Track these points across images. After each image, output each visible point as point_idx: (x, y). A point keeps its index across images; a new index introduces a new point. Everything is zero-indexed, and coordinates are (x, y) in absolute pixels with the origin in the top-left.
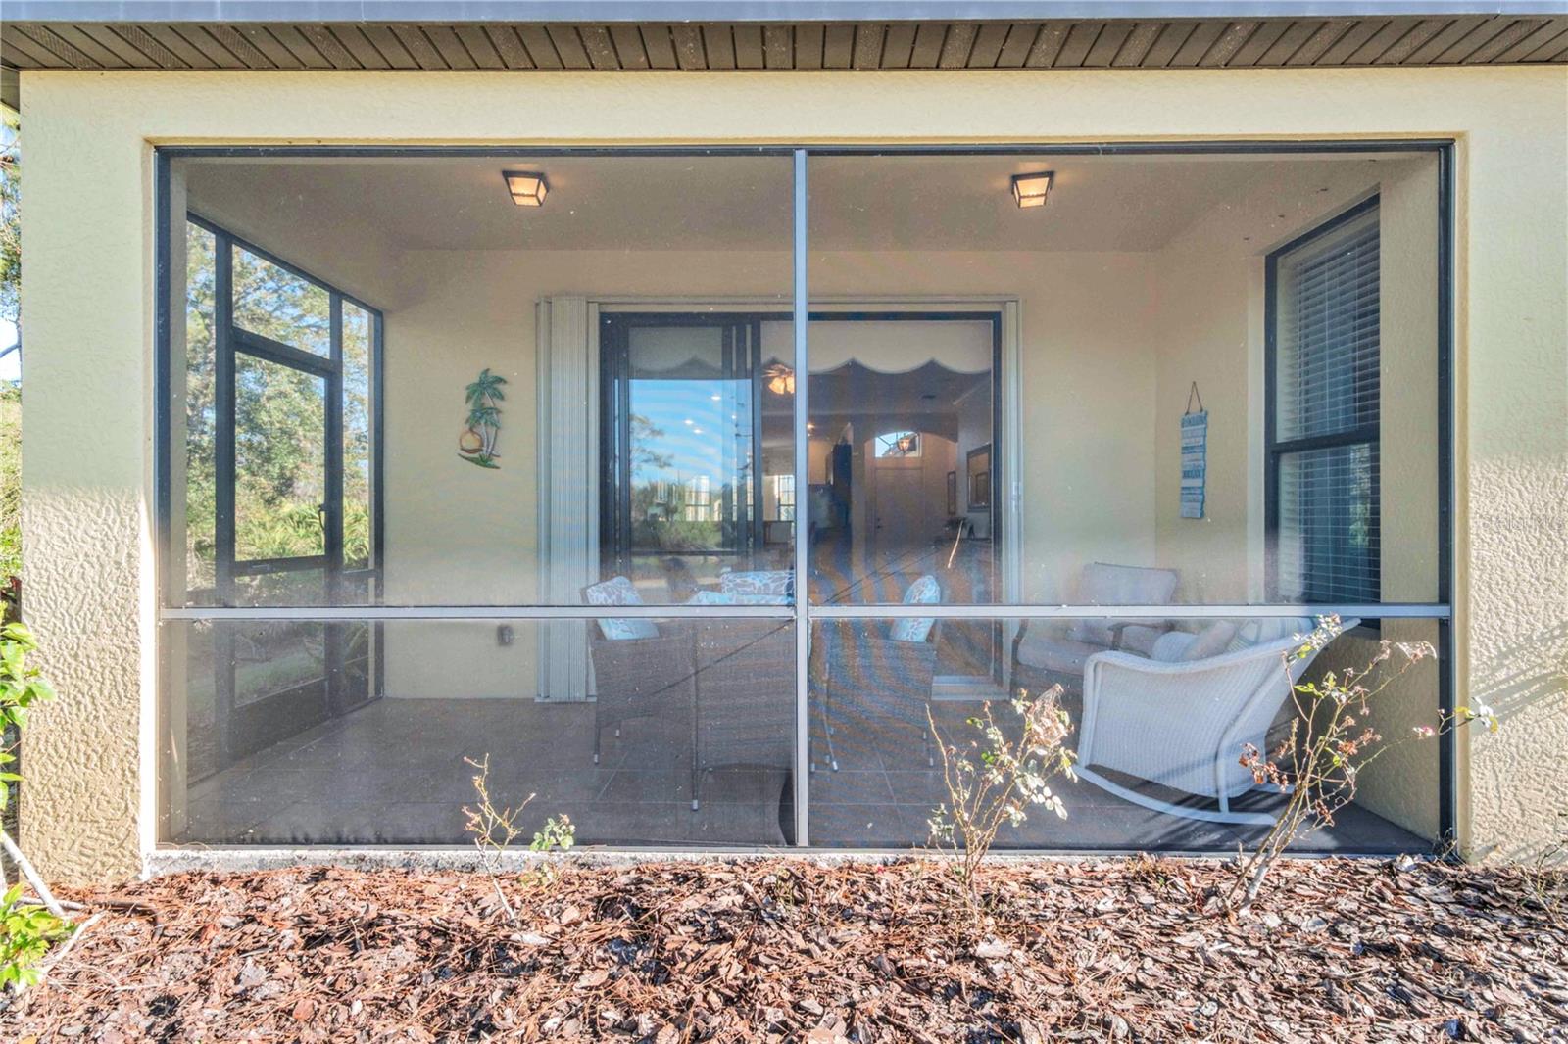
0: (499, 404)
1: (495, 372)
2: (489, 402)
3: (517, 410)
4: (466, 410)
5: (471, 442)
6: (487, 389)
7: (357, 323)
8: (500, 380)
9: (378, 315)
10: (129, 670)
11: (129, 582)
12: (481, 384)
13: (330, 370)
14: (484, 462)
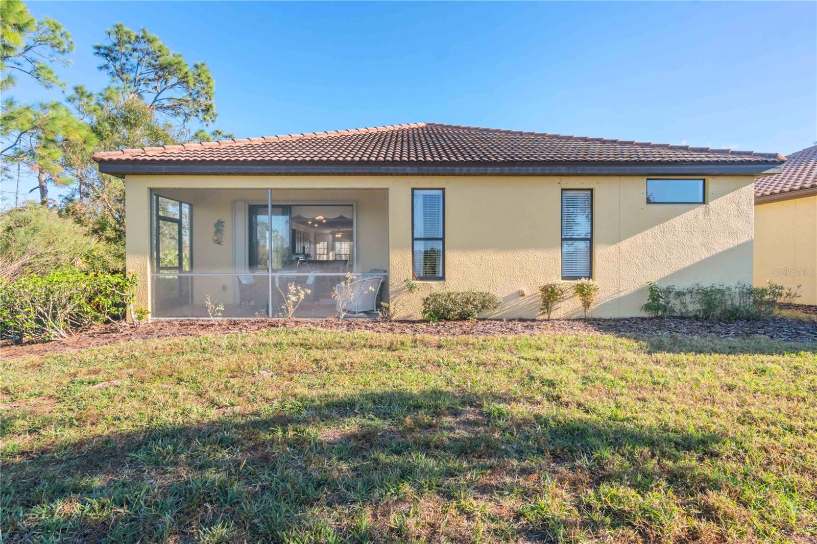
0: (223, 228)
1: (221, 220)
2: (220, 228)
3: (227, 229)
4: (214, 229)
5: (215, 238)
6: (219, 225)
7: (186, 209)
8: (223, 222)
9: (191, 205)
10: (146, 284)
11: (146, 269)
12: (218, 223)
13: (179, 222)
14: (219, 243)
